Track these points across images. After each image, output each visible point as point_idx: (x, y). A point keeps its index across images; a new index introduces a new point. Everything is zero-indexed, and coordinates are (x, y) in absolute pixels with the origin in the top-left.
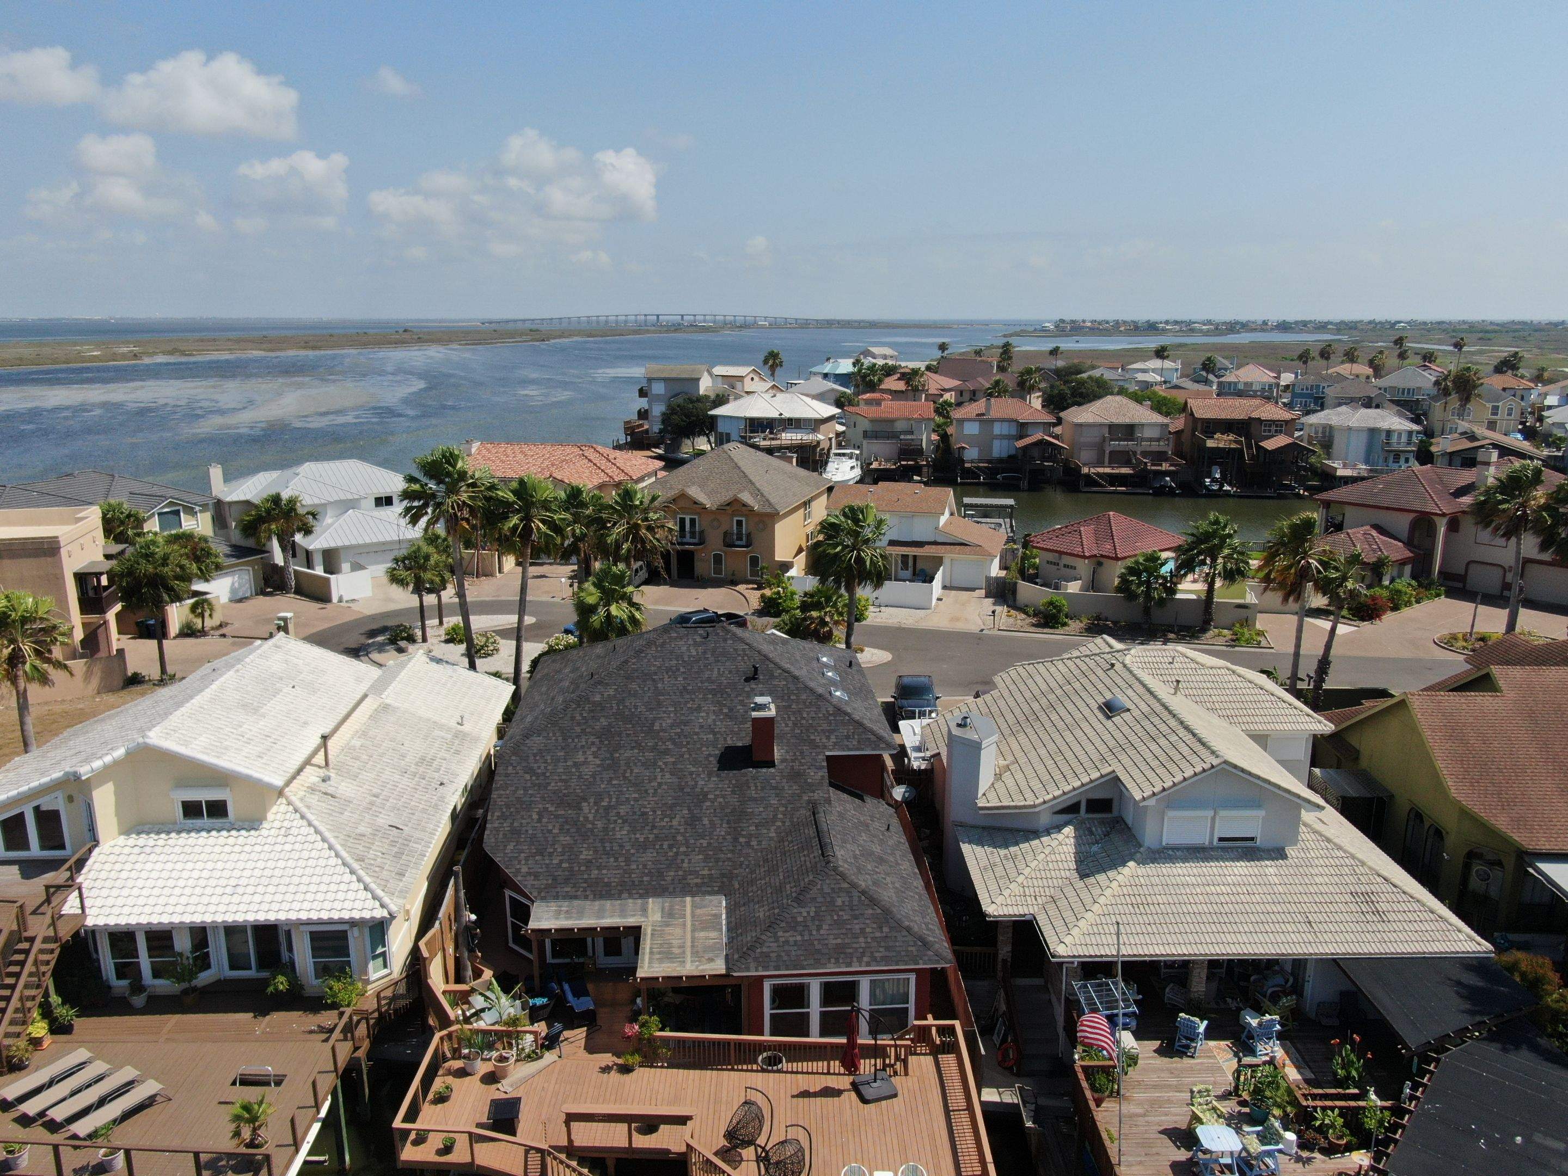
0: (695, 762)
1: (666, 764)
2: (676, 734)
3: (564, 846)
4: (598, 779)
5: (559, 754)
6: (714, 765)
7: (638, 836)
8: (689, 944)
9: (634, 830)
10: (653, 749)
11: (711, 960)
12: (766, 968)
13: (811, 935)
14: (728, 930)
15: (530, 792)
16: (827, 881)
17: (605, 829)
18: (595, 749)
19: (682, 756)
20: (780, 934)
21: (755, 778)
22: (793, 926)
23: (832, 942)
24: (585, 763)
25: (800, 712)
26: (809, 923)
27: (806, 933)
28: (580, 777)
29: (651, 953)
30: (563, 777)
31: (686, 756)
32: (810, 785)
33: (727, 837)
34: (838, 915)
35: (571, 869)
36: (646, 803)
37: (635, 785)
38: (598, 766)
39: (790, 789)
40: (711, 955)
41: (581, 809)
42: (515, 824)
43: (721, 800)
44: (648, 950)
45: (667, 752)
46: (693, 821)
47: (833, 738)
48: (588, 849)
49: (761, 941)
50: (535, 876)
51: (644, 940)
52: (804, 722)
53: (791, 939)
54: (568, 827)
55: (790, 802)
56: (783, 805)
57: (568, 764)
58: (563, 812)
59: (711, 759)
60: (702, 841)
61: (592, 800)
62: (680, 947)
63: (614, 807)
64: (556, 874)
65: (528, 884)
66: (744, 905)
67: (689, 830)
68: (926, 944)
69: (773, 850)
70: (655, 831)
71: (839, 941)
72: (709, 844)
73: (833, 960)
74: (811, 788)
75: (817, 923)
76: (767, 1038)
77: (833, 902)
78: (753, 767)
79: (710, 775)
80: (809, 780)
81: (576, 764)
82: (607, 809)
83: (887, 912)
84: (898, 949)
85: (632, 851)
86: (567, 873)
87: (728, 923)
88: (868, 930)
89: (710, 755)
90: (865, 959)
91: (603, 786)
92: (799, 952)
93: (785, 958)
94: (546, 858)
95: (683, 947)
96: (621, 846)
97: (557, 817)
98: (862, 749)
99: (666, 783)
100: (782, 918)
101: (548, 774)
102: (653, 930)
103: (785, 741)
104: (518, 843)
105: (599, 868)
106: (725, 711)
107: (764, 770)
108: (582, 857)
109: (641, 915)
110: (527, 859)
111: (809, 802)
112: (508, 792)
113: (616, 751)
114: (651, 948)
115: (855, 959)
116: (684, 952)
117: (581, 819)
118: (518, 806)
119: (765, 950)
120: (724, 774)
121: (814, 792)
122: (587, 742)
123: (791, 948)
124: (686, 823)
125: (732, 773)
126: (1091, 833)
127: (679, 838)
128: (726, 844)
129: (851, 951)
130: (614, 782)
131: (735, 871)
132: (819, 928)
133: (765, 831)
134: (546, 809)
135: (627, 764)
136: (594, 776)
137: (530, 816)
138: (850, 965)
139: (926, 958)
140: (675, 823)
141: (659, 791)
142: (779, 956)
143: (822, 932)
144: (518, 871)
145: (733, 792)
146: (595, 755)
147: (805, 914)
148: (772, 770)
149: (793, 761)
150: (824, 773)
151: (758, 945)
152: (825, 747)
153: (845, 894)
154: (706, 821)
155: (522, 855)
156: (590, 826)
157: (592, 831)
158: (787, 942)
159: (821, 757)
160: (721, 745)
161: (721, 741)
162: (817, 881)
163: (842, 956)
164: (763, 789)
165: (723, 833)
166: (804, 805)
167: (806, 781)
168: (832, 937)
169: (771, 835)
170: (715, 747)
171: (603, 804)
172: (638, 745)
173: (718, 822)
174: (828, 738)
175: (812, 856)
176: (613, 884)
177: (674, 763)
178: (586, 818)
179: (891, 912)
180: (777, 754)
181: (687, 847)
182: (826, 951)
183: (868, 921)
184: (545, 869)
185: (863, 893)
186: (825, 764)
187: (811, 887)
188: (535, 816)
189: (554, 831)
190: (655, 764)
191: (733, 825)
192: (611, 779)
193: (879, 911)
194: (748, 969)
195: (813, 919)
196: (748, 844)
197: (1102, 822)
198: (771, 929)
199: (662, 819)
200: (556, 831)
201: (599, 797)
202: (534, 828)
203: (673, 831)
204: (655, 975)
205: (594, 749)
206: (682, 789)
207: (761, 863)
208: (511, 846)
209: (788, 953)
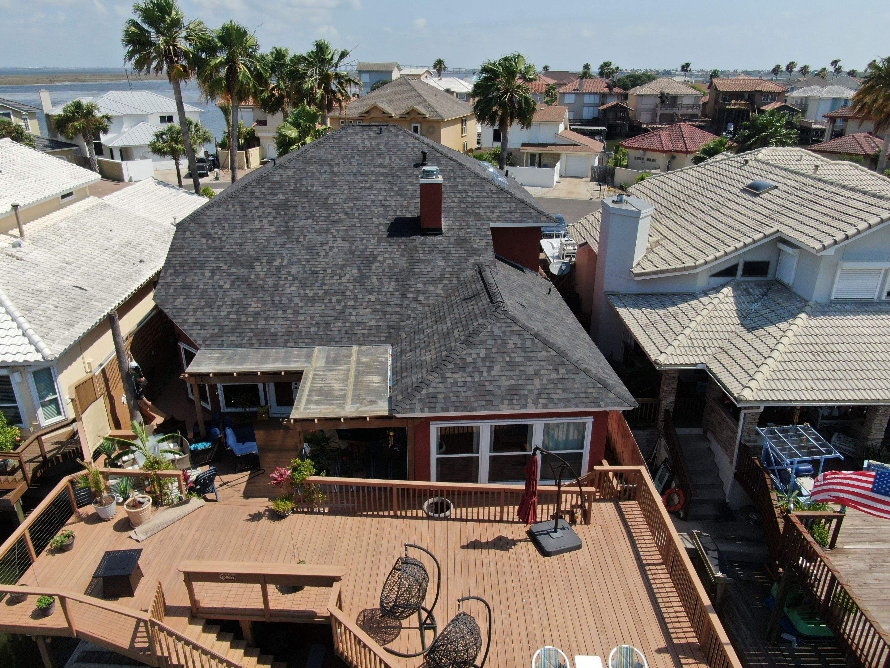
0: (367, 230)
1: (338, 231)
2: (349, 207)
3: (233, 300)
4: (272, 243)
5: (236, 222)
6: (384, 232)
7: (307, 291)
8: (351, 387)
9: (304, 286)
10: (327, 219)
11: (373, 402)
12: (432, 409)
13: (481, 376)
14: (394, 373)
15: (205, 253)
16: (498, 325)
17: (276, 286)
18: (272, 219)
19: (354, 225)
20: (448, 375)
21: (423, 244)
22: (462, 367)
23: (505, 383)
24: (261, 229)
25: (465, 191)
26: (479, 364)
27: (477, 374)
28: (255, 241)
29: (310, 395)
30: (239, 241)
31: (358, 225)
32: (477, 250)
33: (395, 293)
34: (510, 357)
35: (238, 320)
36: (317, 263)
37: (307, 248)
38: (273, 232)
39: (456, 253)
40: (373, 398)
41: (253, 268)
42: (187, 280)
43: (391, 261)
44: (306, 393)
45: (339, 221)
46: (362, 279)
47: (497, 213)
48: (257, 302)
49: (427, 382)
50: (201, 326)
51: (305, 383)
52: (469, 199)
53: (460, 380)
54: (240, 283)
55: (456, 264)
56: (450, 267)
57: (244, 230)
58: (235, 271)
59: (381, 227)
60: (370, 296)
61: (265, 261)
62: (341, 390)
63: (286, 267)
64: (223, 324)
65: (194, 334)
66: (410, 351)
67: (358, 287)
68: (606, 386)
69: (441, 304)
70: (324, 288)
71: (512, 382)
72: (377, 299)
73: (506, 402)
74: (477, 252)
75: (488, 364)
76: (433, 483)
77: (504, 343)
78: (422, 235)
79: (380, 240)
80: (475, 246)
81: (251, 231)
82: (278, 269)
83: (562, 355)
84: (577, 391)
85: (300, 305)
86: (233, 323)
87: (393, 369)
88: (542, 372)
89: (380, 225)
90: (542, 401)
91: (276, 249)
92: (469, 393)
93: (454, 399)
94: (215, 310)
95: (345, 390)
96: (290, 300)
97: (229, 274)
98: (525, 222)
99: (337, 247)
100: (452, 360)
101: (224, 239)
102: (314, 374)
103: (452, 214)
104: (188, 296)
105: (267, 320)
106: (396, 189)
107: (432, 237)
108: (250, 309)
109: (305, 361)
110: (195, 311)
111: (475, 264)
112: (183, 253)
113: (291, 219)
114: (310, 391)
115: (530, 401)
116: (345, 395)
117: (253, 276)
118: (192, 265)
119: (431, 390)
120: (393, 240)
121: (479, 255)
122: (264, 213)
123: (460, 389)
124: (355, 280)
125: (400, 240)
126: (749, 294)
127: (348, 293)
128: (393, 299)
129: (526, 392)
130: (287, 246)
131: (402, 323)
132: (490, 369)
133: (433, 288)
134: (219, 268)
135: (302, 232)
136: (268, 241)
137: (203, 274)
138: (525, 406)
139: (608, 400)
140: (344, 280)
141: (330, 253)
142: (447, 398)
143: (493, 373)
144: (185, 321)
145: (402, 255)
146: (271, 223)
147: (474, 356)
148: (439, 237)
149: (460, 230)
150: (490, 240)
151: (423, 386)
152: (489, 219)
153: (516, 337)
154: (374, 279)
155: (191, 307)
156: (261, 282)
157: (262, 287)
158: (455, 383)
159: (486, 227)
160: (391, 216)
161: (391, 213)
162: (486, 323)
163: (516, 397)
164: (430, 252)
165: (391, 290)
166: (470, 266)
167: (471, 246)
168: (504, 378)
169: (438, 292)
170: (385, 218)
171: (274, 264)
172: (312, 215)
173: (386, 280)
174: (492, 212)
175: (480, 304)
176: (280, 334)
177: (346, 231)
178: (258, 276)
179: (567, 355)
180: (444, 224)
181: (356, 302)
182: (499, 392)
183: (542, 363)
184: (212, 320)
185: (536, 335)
186: (490, 233)
187: (481, 329)
188: (208, 274)
189: (225, 287)
190: (327, 231)
191: (401, 283)
192: (285, 243)
193: (554, 353)
194: (412, 410)
195: (483, 361)
196: (416, 300)
197: (758, 285)
198: (439, 370)
199: (331, 278)
200: (227, 286)
201: (271, 259)
202: (206, 284)
203: (342, 287)
204: (311, 416)
205: (270, 218)
206: (352, 252)
207: (429, 315)
208: (180, 299)
209: (457, 394)
